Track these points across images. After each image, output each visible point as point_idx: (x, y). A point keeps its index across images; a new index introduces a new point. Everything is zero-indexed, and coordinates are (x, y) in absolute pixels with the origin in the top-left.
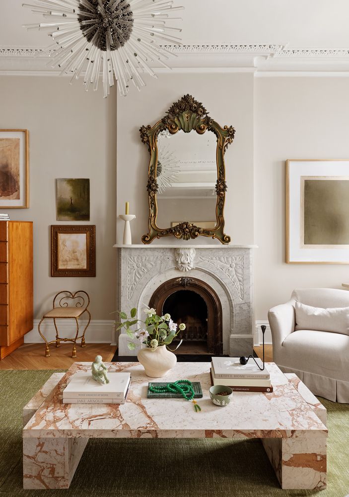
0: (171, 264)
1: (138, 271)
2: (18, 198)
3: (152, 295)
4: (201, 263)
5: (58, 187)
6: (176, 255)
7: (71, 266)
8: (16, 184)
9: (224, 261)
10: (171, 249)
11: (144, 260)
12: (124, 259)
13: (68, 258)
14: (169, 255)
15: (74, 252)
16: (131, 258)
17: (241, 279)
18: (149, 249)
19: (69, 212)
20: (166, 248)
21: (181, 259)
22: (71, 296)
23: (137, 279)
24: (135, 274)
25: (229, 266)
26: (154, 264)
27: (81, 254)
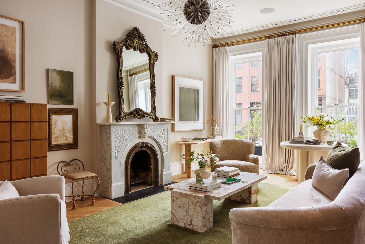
0: (137, 135)
1: (121, 140)
2: (14, 82)
3: (126, 155)
4: (151, 133)
5: (50, 76)
6: (140, 129)
7: (61, 141)
8: (13, 69)
9: (160, 131)
10: (137, 125)
11: (123, 133)
12: (113, 133)
13: (59, 135)
14: (136, 128)
15: (63, 130)
16: (116, 131)
17: (166, 141)
18: (126, 126)
19: (58, 98)
20: (135, 124)
21: (144, 131)
22: (68, 165)
23: (120, 146)
24: (119, 142)
25: (162, 134)
26: (129, 135)
27: (69, 132)
